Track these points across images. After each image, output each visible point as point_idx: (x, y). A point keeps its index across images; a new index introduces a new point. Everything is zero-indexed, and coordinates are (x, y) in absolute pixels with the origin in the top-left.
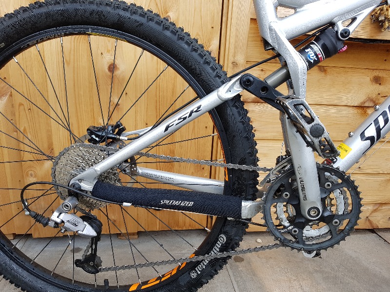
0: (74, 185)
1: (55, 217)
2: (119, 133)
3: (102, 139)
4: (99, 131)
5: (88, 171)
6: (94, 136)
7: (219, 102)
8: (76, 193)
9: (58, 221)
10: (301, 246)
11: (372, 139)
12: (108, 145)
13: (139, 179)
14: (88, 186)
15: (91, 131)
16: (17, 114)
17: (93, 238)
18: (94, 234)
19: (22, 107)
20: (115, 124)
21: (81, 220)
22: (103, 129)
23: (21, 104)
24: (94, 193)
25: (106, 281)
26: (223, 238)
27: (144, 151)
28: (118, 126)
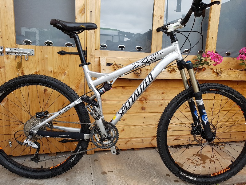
0: (31, 131)
1: (25, 141)
2: (47, 114)
3: (41, 116)
4: (40, 114)
5: (36, 127)
6: (38, 116)
7: (75, 105)
8: (31, 134)
9: (26, 143)
10: (103, 147)
11: (121, 114)
12: (43, 118)
13: (53, 129)
14: (35, 132)
15: (37, 114)
16: (9, 108)
17: (37, 149)
18: (38, 147)
19: (11, 106)
20: (45, 111)
21: (33, 143)
22: (41, 113)
23: (11, 104)
24: (37, 133)
25: (42, 167)
26: (80, 148)
27: (54, 120)
28: (46, 112)
